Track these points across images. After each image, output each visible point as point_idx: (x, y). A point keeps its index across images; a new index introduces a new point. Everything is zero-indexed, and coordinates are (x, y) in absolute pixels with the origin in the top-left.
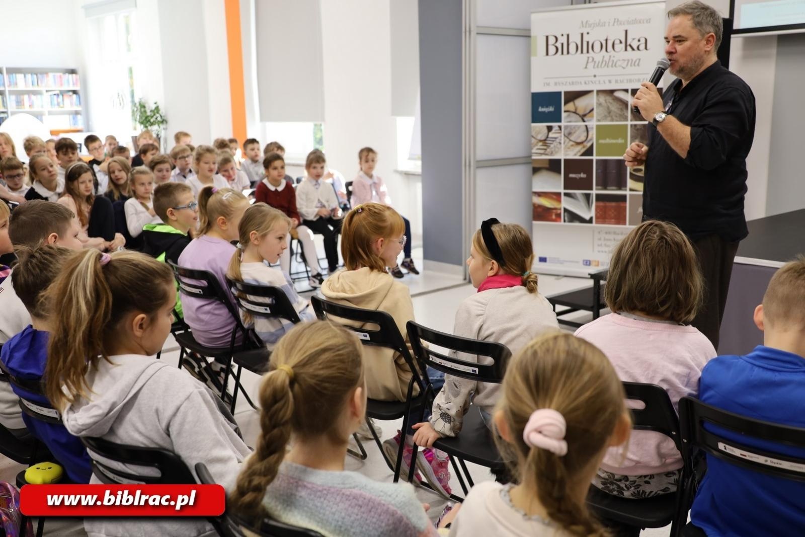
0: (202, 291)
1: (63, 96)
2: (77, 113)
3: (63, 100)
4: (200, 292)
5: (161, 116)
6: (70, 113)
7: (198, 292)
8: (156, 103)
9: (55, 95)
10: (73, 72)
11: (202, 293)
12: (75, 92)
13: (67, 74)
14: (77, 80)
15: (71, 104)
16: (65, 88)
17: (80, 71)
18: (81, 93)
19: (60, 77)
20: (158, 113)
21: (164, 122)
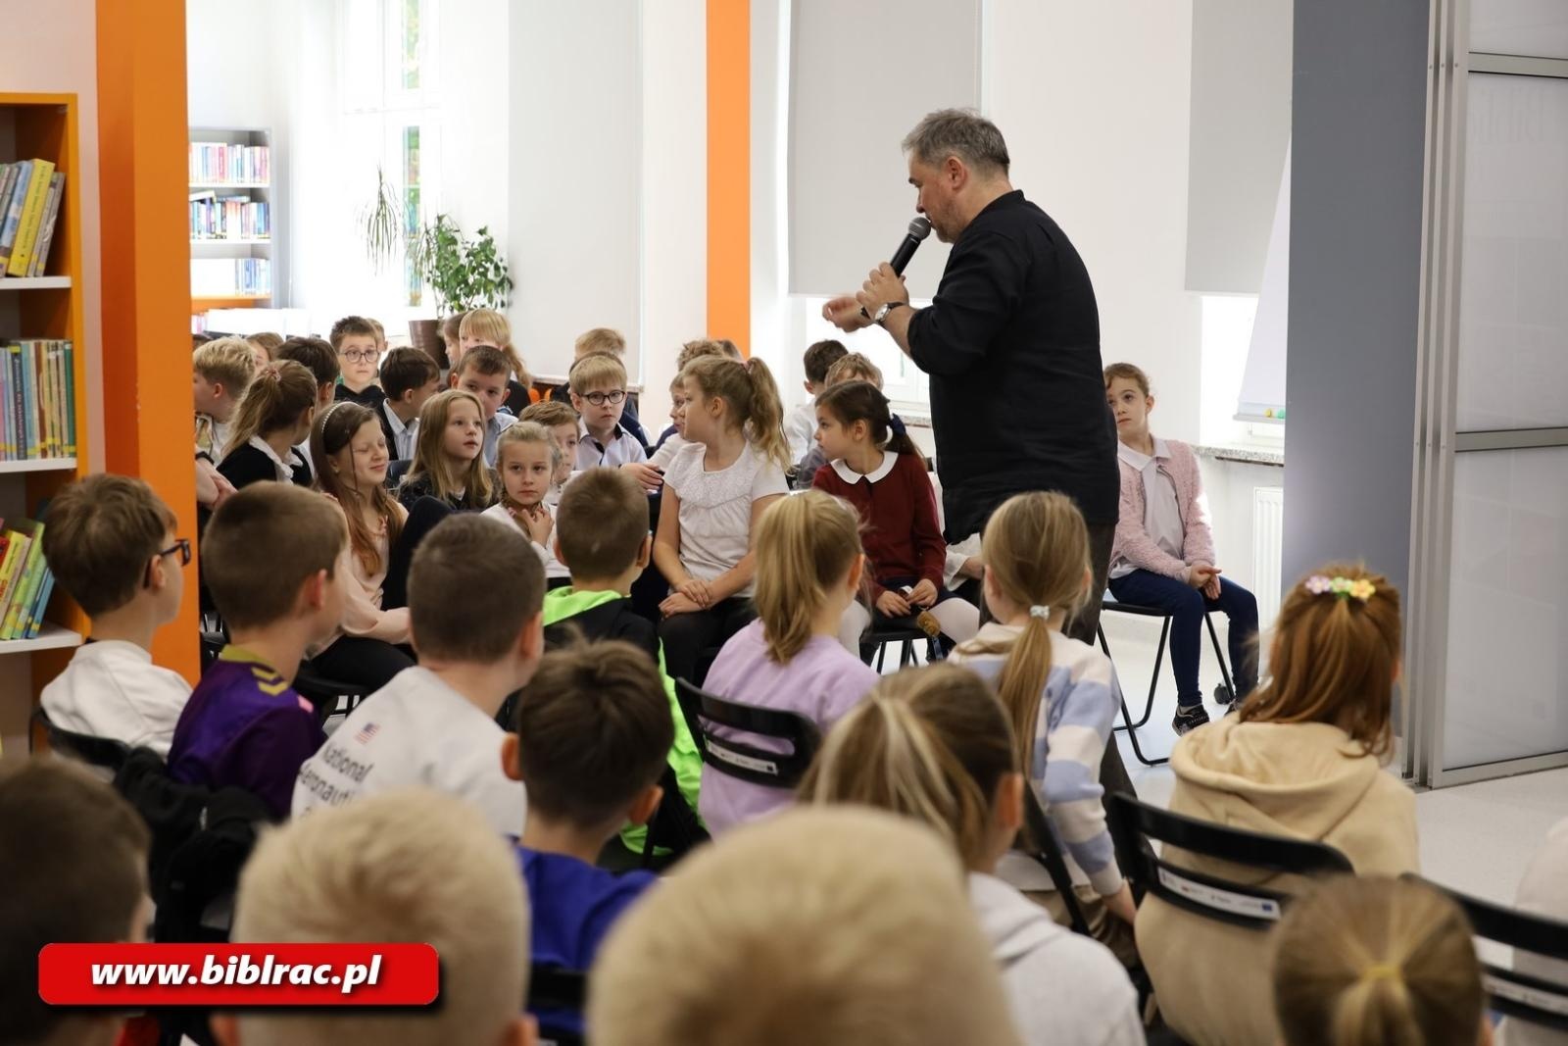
0: (778, 766)
1: (223, 204)
2: (256, 253)
3: (223, 218)
4: (770, 768)
5: (497, 268)
6: (238, 253)
7: (765, 770)
8: (482, 232)
9: (202, 201)
10: (254, 139)
11: (775, 771)
12: (255, 195)
13: (239, 147)
14: (263, 161)
15: (244, 227)
16: (231, 182)
17: (273, 139)
18: (272, 199)
19: (221, 154)
20: (489, 259)
21: (506, 286)
